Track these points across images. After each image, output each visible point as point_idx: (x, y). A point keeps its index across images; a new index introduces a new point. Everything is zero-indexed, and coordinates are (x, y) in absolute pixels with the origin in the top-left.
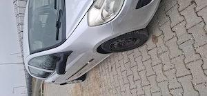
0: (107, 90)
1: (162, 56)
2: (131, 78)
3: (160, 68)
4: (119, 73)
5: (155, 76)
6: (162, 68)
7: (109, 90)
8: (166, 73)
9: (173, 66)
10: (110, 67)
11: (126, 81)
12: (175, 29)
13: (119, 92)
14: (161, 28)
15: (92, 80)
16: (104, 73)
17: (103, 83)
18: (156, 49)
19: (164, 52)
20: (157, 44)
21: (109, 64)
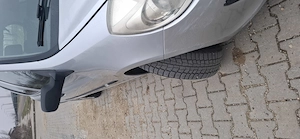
0: (137, 123)
1: (249, 93)
2: (182, 115)
3: (243, 113)
4: (161, 101)
5: (229, 124)
6: (248, 114)
7: (141, 123)
8: (253, 124)
9: (271, 116)
10: (145, 87)
11: (172, 117)
12: (289, 46)
13: (158, 130)
14: (255, 38)
15: (111, 99)
16: (134, 93)
17: (131, 110)
18: (238, 75)
19: (255, 86)
20: (244, 67)
21: (144, 80)
